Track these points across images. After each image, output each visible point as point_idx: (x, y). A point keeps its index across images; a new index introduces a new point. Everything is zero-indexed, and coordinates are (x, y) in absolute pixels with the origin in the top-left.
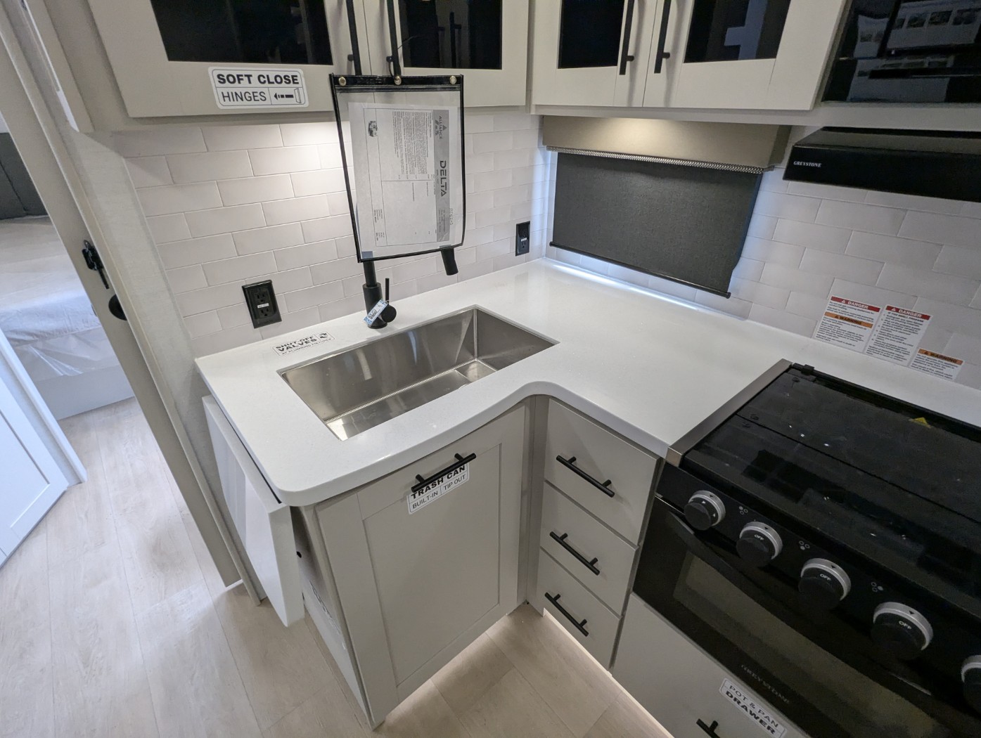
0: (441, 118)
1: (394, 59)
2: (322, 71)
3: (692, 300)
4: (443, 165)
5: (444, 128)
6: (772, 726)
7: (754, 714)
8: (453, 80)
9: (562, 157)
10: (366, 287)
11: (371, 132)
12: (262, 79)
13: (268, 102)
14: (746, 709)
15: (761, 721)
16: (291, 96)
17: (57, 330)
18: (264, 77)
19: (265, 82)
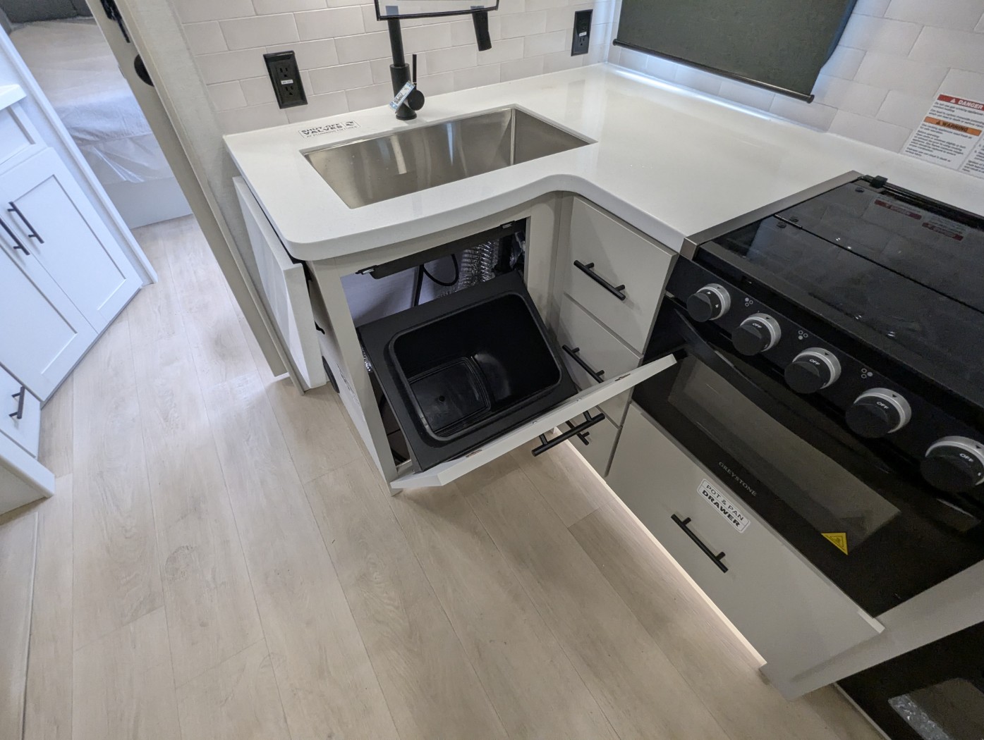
3: (766, 109)
6: (738, 520)
7: (724, 510)
10: (393, 66)
14: (718, 506)
15: (729, 516)
17: (116, 133)
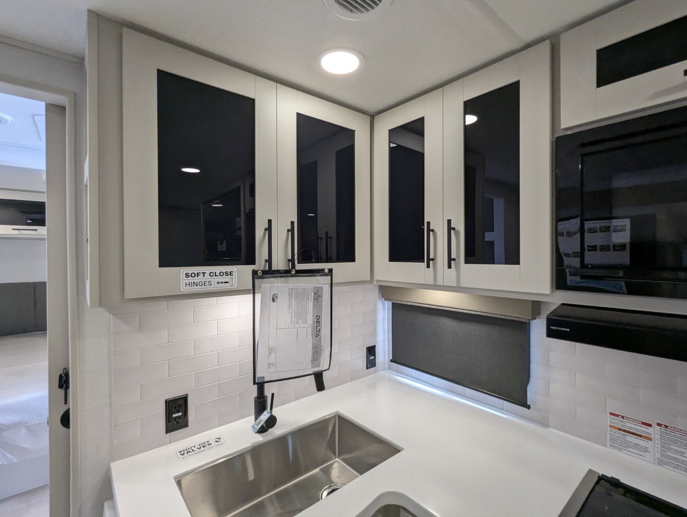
0: (318, 291)
1: (292, 260)
2: (249, 268)
3: (502, 409)
4: (318, 318)
5: (320, 296)
8: (326, 271)
9: (395, 306)
10: (256, 399)
11: (273, 300)
12: (212, 274)
13: (212, 286)
16: (228, 282)
17: (15, 424)
18: (213, 273)
19: (213, 275)
